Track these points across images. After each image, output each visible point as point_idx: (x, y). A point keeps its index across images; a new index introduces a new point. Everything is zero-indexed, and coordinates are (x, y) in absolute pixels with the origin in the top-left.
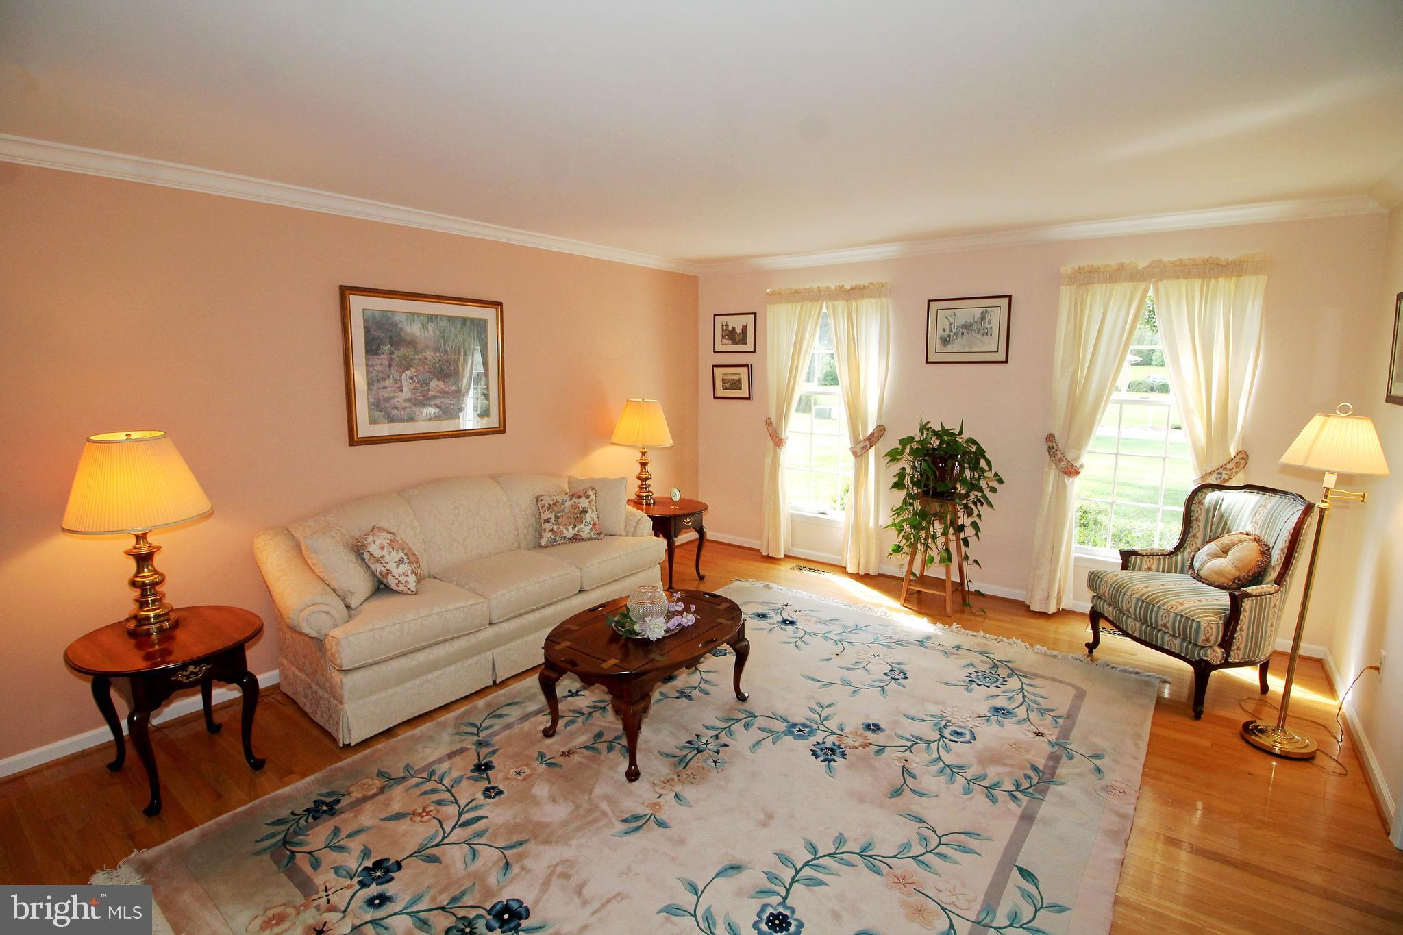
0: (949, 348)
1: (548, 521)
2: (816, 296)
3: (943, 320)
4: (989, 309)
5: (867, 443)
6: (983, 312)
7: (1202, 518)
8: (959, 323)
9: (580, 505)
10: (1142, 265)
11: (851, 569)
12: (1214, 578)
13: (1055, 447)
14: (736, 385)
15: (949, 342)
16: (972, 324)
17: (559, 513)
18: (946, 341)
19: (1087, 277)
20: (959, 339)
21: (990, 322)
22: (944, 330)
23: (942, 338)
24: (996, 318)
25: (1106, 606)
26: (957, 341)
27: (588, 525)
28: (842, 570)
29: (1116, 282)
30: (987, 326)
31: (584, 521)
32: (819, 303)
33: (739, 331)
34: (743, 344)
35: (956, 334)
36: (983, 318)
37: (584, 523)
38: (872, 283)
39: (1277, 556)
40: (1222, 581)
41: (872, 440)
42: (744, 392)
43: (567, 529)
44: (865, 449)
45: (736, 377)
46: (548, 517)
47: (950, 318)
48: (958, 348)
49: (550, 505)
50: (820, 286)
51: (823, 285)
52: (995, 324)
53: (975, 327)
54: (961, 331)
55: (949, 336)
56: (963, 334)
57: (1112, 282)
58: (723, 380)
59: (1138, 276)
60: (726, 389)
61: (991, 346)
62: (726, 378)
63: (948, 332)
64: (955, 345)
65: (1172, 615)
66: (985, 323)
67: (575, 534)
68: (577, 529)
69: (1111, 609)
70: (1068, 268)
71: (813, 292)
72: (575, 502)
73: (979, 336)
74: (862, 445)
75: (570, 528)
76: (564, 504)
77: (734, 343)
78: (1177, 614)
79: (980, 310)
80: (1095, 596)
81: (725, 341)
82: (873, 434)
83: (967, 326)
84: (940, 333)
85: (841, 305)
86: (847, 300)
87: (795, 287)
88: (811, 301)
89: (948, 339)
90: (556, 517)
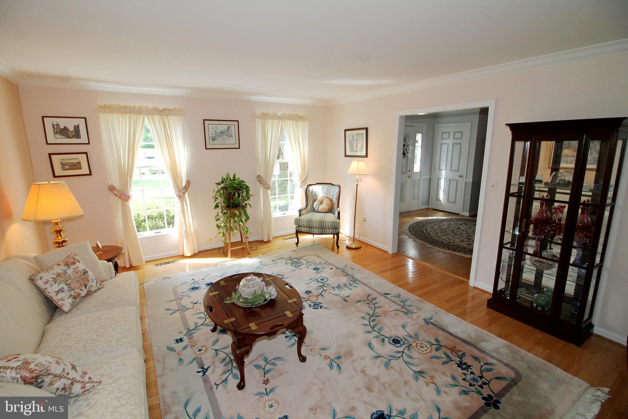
0: (215, 142)
1: (61, 290)
2: (140, 111)
3: (211, 129)
4: (230, 126)
5: (184, 190)
6: (228, 127)
7: (310, 195)
8: (219, 131)
9: (79, 269)
10: (279, 114)
11: (188, 254)
12: (323, 211)
13: (262, 180)
14: (77, 166)
15: (215, 140)
16: (224, 132)
17: (67, 281)
18: (214, 139)
19: (265, 116)
20: (219, 138)
21: (231, 131)
22: (212, 134)
23: (211, 138)
24: (233, 129)
25: (303, 228)
26: (218, 139)
27: (93, 281)
28: (183, 257)
29: (274, 119)
30: (230, 133)
31: (89, 279)
32: (142, 116)
33: (71, 128)
34: (77, 138)
35: (218, 136)
36: (228, 130)
37: (90, 280)
38: (176, 109)
39: (335, 201)
40: (326, 211)
41: (186, 188)
42: (85, 171)
43: (81, 290)
44: (184, 193)
45: (77, 161)
46: (60, 287)
47: (214, 129)
48: (219, 143)
49: (54, 278)
50: (142, 105)
51: (143, 105)
52: (233, 132)
53: (225, 133)
54: (220, 134)
55: (215, 137)
56: (221, 136)
57: (273, 119)
58: (61, 164)
59: (280, 118)
60: (66, 170)
61: (232, 141)
62: (64, 162)
63: (214, 135)
64: (218, 141)
65: (330, 223)
66: (229, 132)
67: (88, 291)
68: (88, 287)
69: (306, 229)
70: (258, 112)
71: (136, 108)
72: (74, 269)
73: (228, 137)
74: (183, 191)
75: (83, 288)
76: (66, 273)
77: (68, 137)
78: (331, 222)
79: (227, 126)
80: (297, 227)
81: (57, 136)
82: (186, 185)
83: (222, 133)
84: (211, 135)
85: (157, 118)
86: (161, 116)
87: (123, 104)
88: (136, 114)
89: (214, 138)
90: (67, 285)
